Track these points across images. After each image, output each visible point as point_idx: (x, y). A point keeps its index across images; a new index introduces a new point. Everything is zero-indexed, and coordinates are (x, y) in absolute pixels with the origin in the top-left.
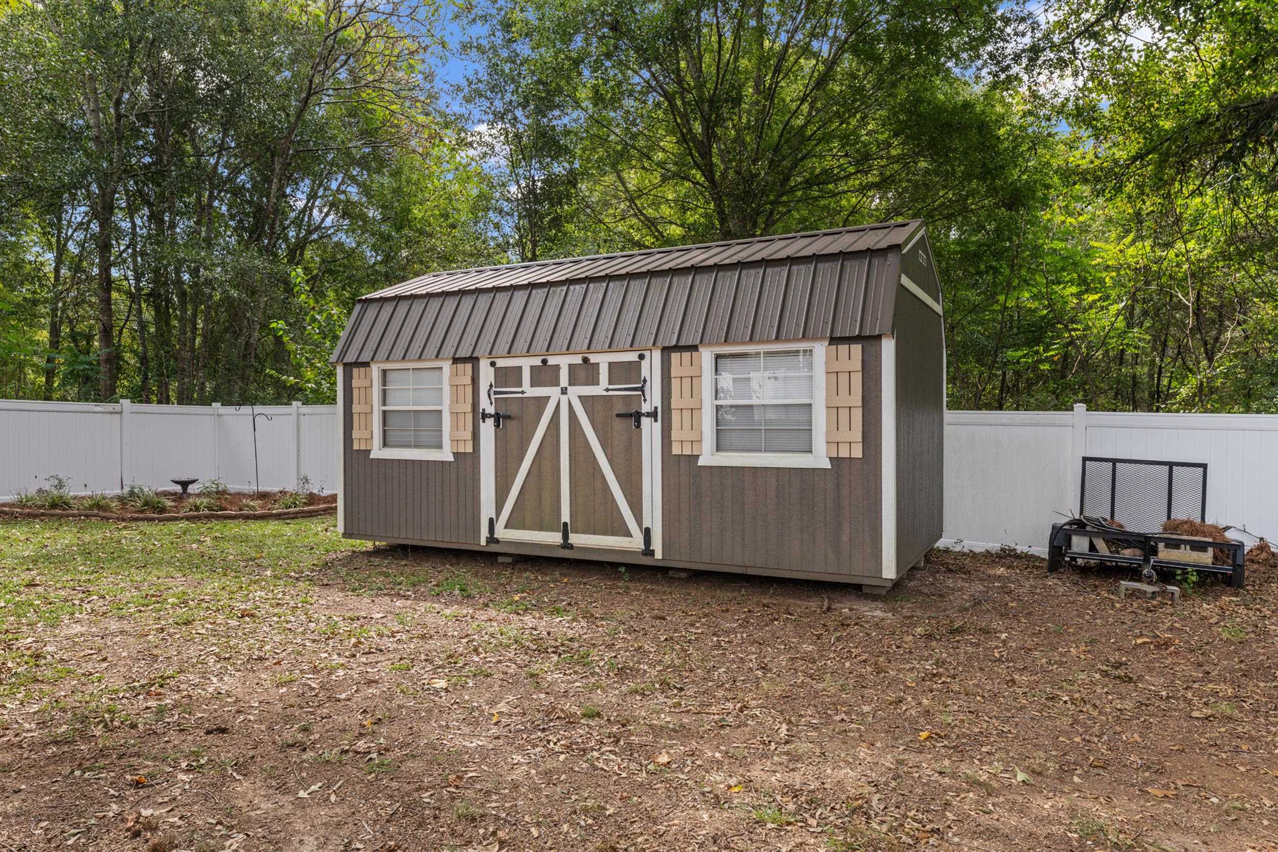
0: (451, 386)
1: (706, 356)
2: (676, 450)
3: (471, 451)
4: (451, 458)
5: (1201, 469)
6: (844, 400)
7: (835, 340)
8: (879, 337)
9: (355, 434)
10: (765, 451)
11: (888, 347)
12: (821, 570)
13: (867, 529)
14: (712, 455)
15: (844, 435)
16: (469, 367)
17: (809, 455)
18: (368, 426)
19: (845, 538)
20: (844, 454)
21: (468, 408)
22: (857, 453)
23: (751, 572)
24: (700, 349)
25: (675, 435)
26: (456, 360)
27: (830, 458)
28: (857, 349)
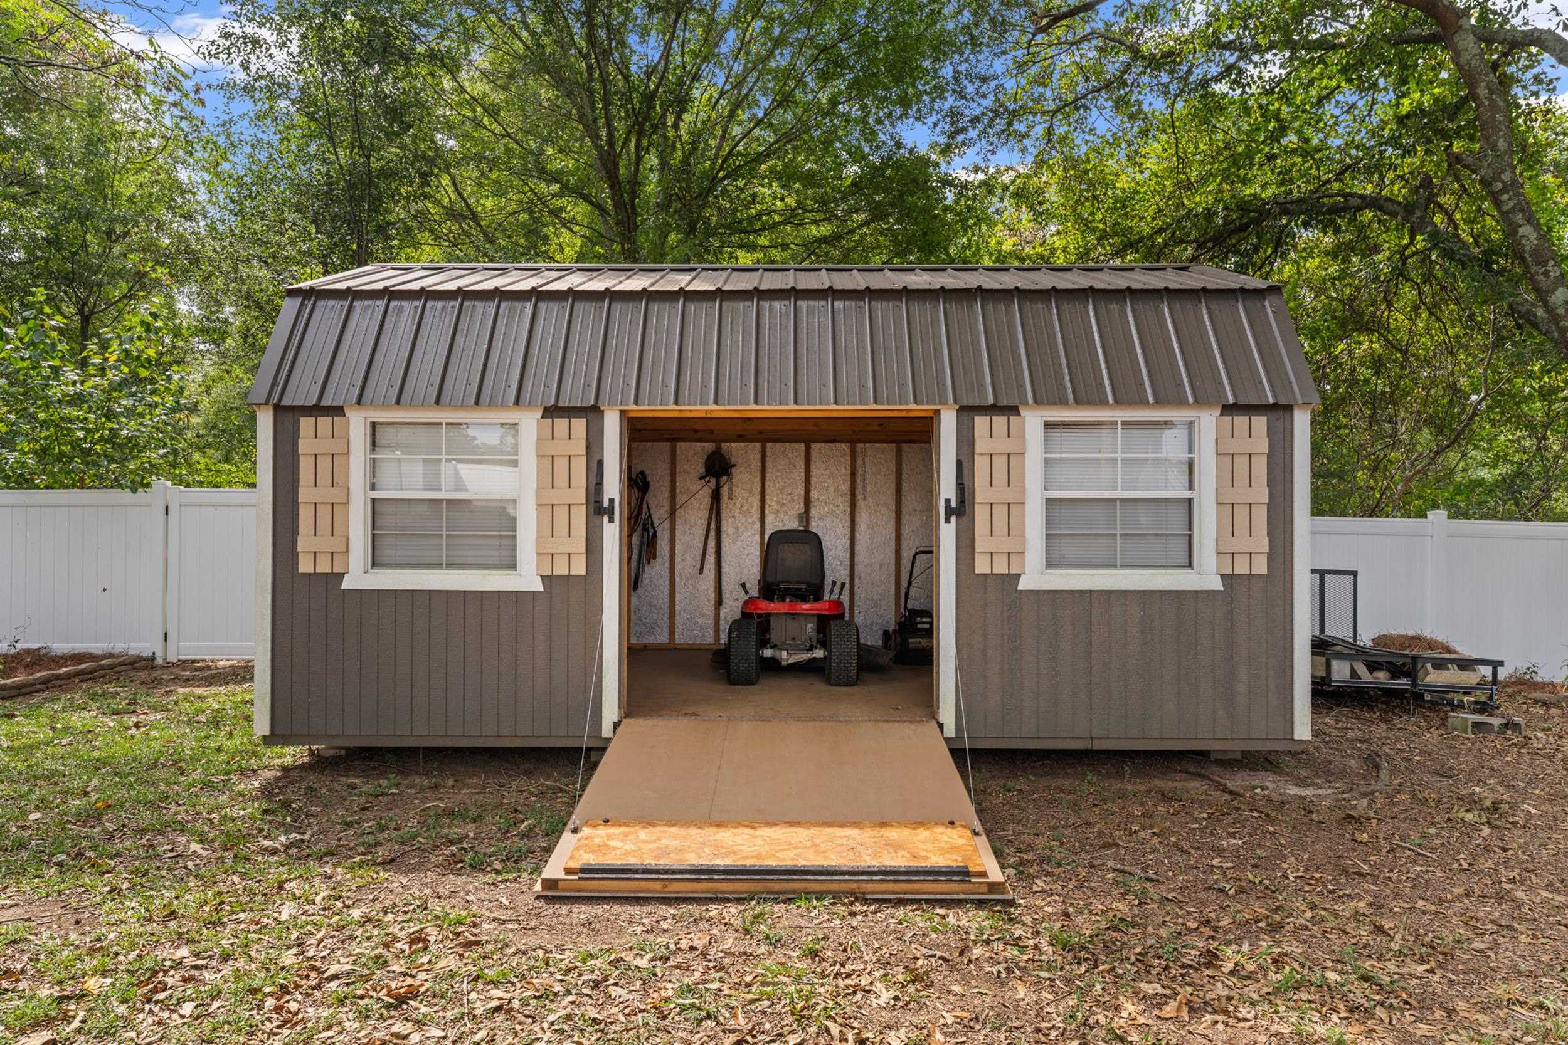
0: (540, 456)
1: (1032, 421)
2: (982, 566)
3: (584, 573)
4: (538, 587)
5: (1352, 577)
6: (1241, 493)
7: (1228, 410)
8: (1289, 408)
9: (304, 543)
10: (1123, 566)
11: (1302, 421)
12: (1207, 736)
13: (1272, 673)
14: (1042, 573)
15: (1238, 544)
16: (579, 425)
17: (1189, 571)
18: (337, 528)
19: (1241, 688)
20: (1242, 568)
21: (579, 495)
22: (1261, 567)
23: (1099, 745)
24: (1023, 413)
25: (982, 544)
26: (552, 412)
27: (1221, 575)
28: (1260, 422)
